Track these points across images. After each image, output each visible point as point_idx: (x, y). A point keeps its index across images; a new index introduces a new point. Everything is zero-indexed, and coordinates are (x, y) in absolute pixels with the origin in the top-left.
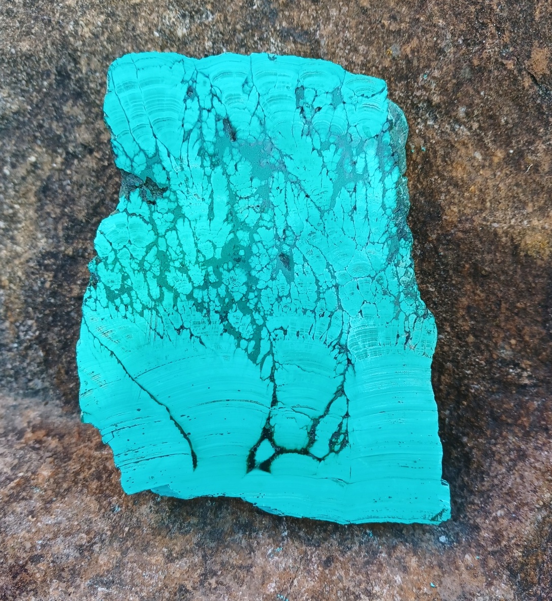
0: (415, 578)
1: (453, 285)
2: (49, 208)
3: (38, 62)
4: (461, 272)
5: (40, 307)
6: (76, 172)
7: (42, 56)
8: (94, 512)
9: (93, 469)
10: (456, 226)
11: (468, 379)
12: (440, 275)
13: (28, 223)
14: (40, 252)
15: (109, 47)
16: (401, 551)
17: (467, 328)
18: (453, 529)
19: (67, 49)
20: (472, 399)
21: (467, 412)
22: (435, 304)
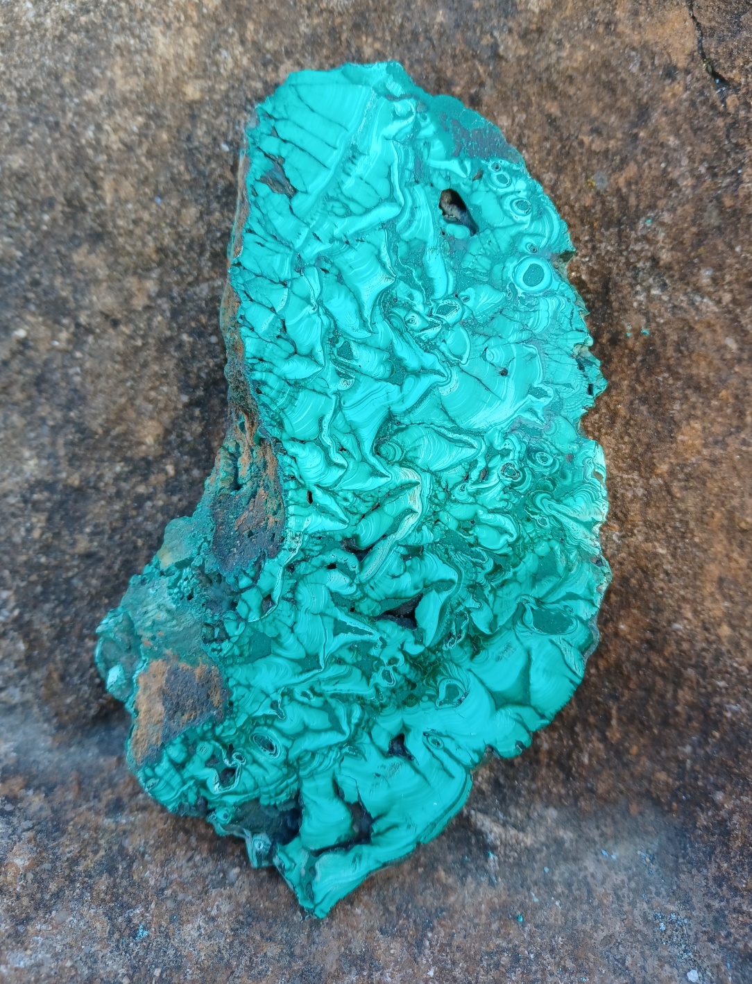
1: (696, 545)
2: (43, 411)
3: (35, 185)
4: (707, 524)
5: (23, 571)
6: (91, 355)
7: (42, 176)
8: (102, 939)
9: (102, 853)
10: (699, 452)
11: (721, 695)
12: (675, 528)
14: (27, 481)
15: (149, 164)
17: (718, 613)
18: (709, 957)
19: (82, 167)
20: (727, 727)
21: (721, 749)
22: (667, 573)
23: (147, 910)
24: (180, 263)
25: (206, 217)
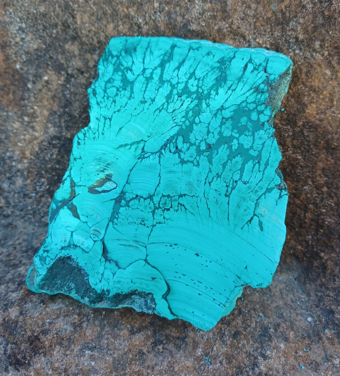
0: (293, 345)
1: (313, 155)
3: (50, 18)
4: (318, 146)
5: (50, 171)
6: (73, 86)
7: (52, 14)
10: (315, 117)
11: (324, 215)
12: (305, 148)
13: (43, 118)
14: (50, 136)
16: (283, 328)
17: (323, 182)
18: (316, 313)
19: (68, 10)
20: (326, 228)
21: (323, 237)
22: (301, 166)
25: (117, 28)
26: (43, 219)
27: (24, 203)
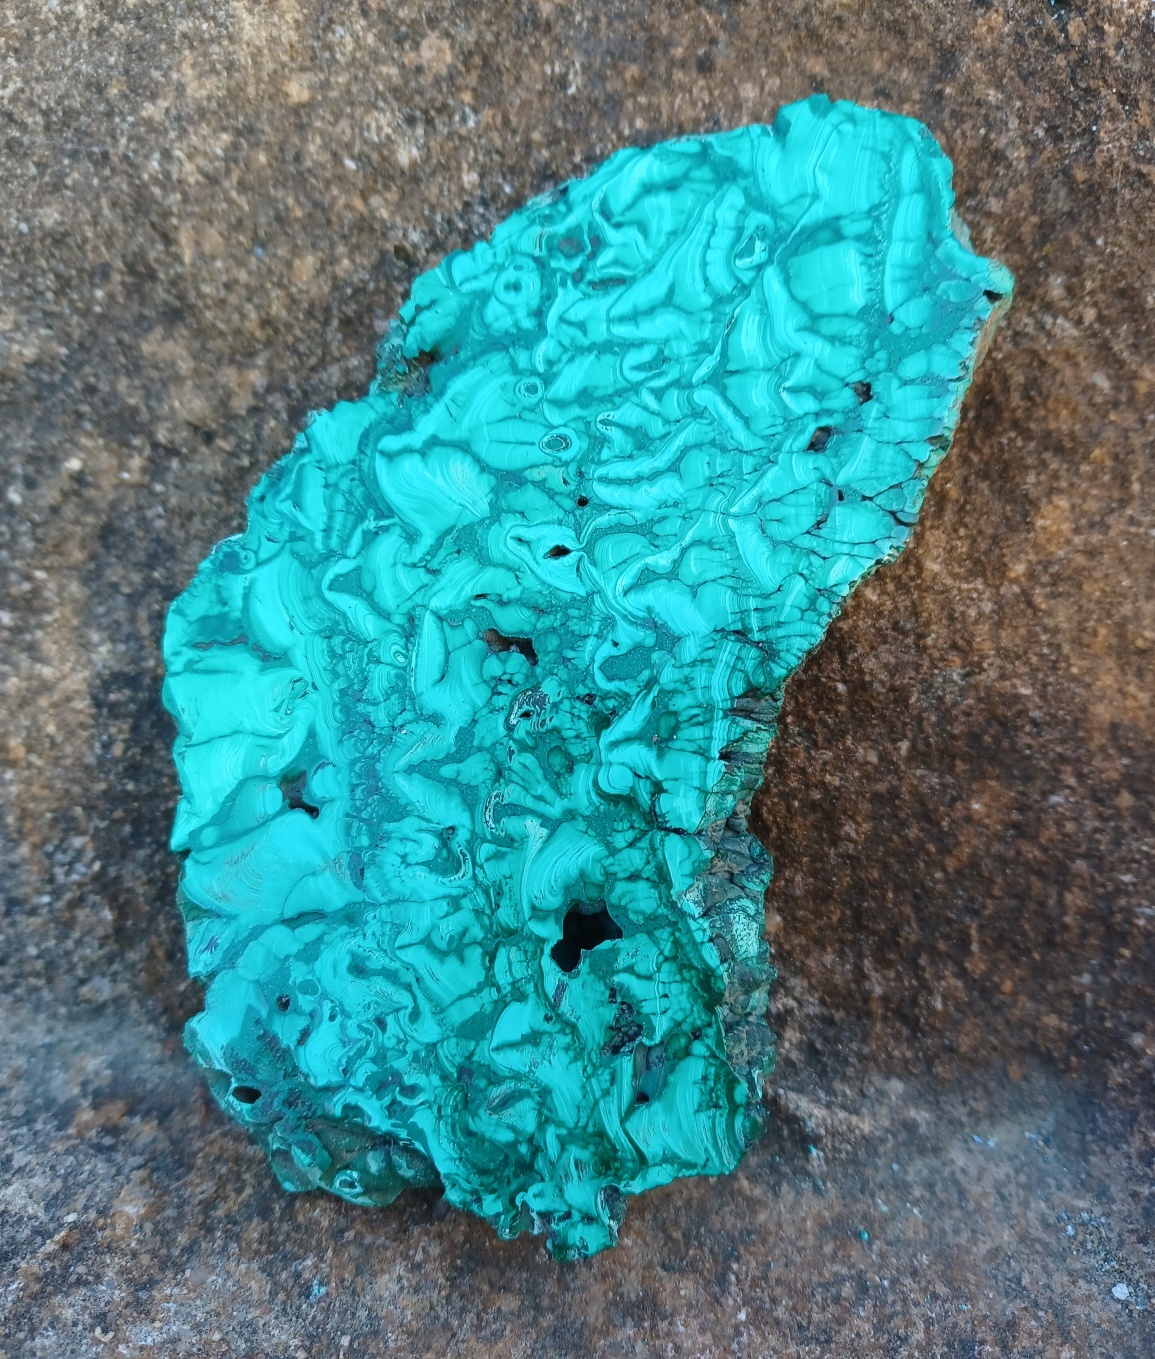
1: (1074, 679)
2: (114, 574)
3: (79, 247)
4: (1087, 646)
5: (102, 805)
6: (177, 487)
7: (89, 234)
8: (260, 1303)
9: (248, 1191)
10: (1068, 542)
11: (1128, 895)
12: (1042, 656)
13: (68, 610)
14: (99, 675)
15: (243, 201)
17: (1114, 775)
19: (146, 214)
20: (1140, 941)
21: (1134, 974)
23: (321, 1260)
24: (298, 340)
25: (329, 268)
26: (85, 990)
27: (11, 931)
